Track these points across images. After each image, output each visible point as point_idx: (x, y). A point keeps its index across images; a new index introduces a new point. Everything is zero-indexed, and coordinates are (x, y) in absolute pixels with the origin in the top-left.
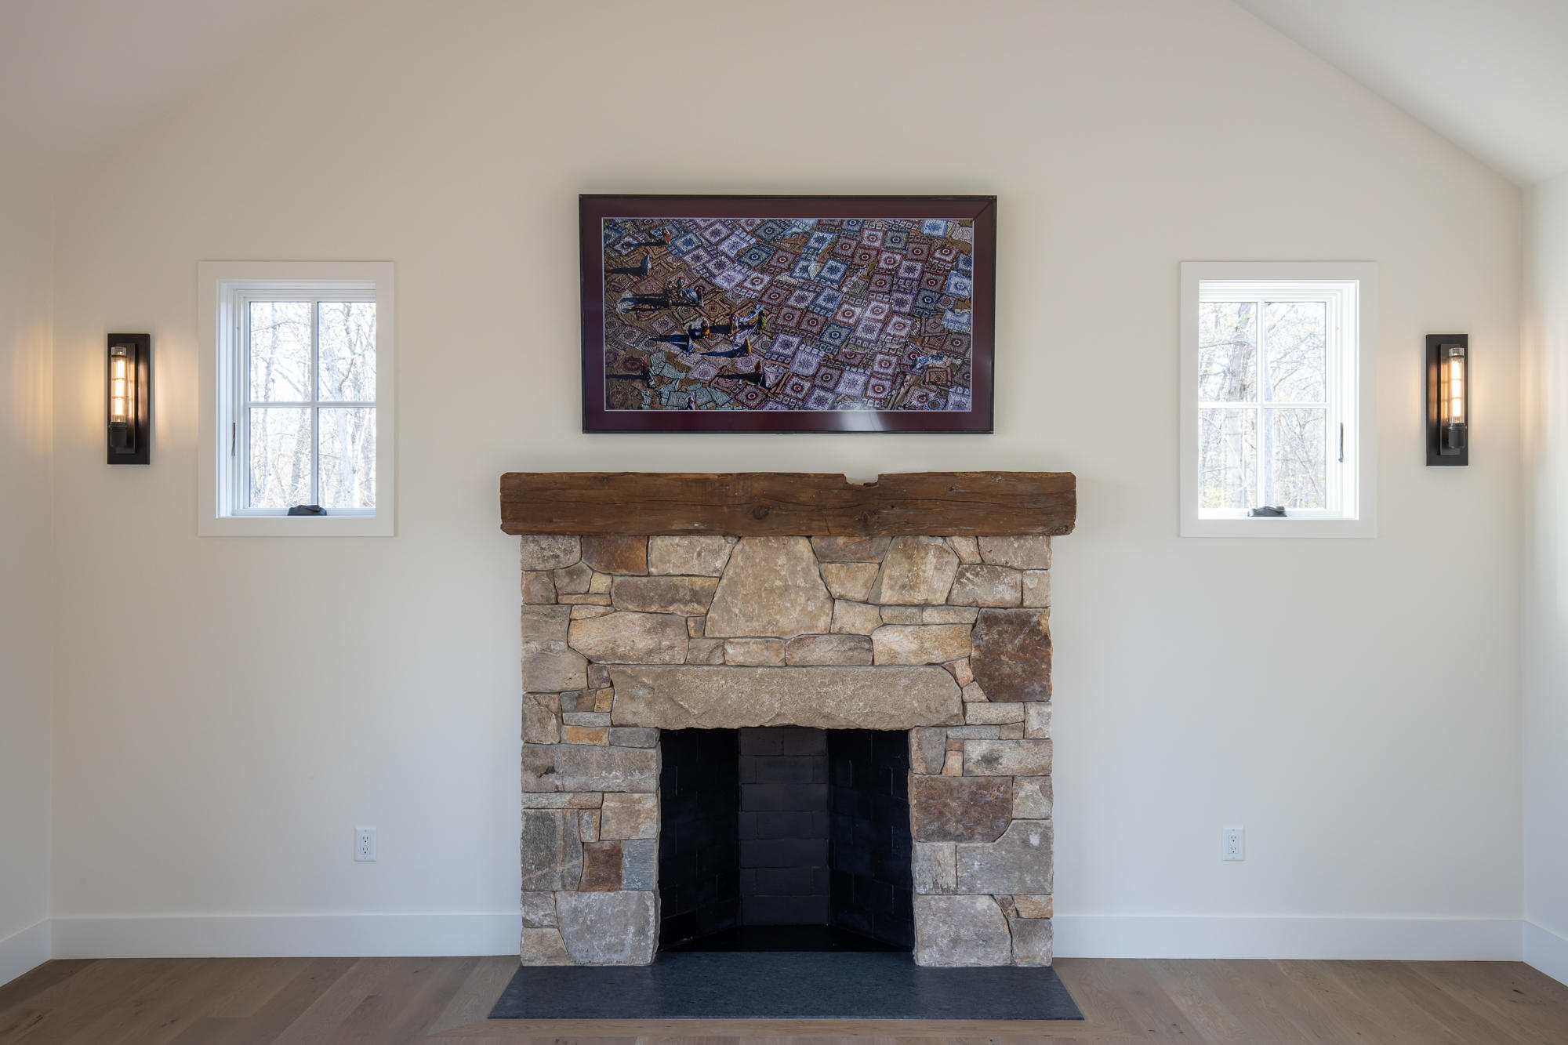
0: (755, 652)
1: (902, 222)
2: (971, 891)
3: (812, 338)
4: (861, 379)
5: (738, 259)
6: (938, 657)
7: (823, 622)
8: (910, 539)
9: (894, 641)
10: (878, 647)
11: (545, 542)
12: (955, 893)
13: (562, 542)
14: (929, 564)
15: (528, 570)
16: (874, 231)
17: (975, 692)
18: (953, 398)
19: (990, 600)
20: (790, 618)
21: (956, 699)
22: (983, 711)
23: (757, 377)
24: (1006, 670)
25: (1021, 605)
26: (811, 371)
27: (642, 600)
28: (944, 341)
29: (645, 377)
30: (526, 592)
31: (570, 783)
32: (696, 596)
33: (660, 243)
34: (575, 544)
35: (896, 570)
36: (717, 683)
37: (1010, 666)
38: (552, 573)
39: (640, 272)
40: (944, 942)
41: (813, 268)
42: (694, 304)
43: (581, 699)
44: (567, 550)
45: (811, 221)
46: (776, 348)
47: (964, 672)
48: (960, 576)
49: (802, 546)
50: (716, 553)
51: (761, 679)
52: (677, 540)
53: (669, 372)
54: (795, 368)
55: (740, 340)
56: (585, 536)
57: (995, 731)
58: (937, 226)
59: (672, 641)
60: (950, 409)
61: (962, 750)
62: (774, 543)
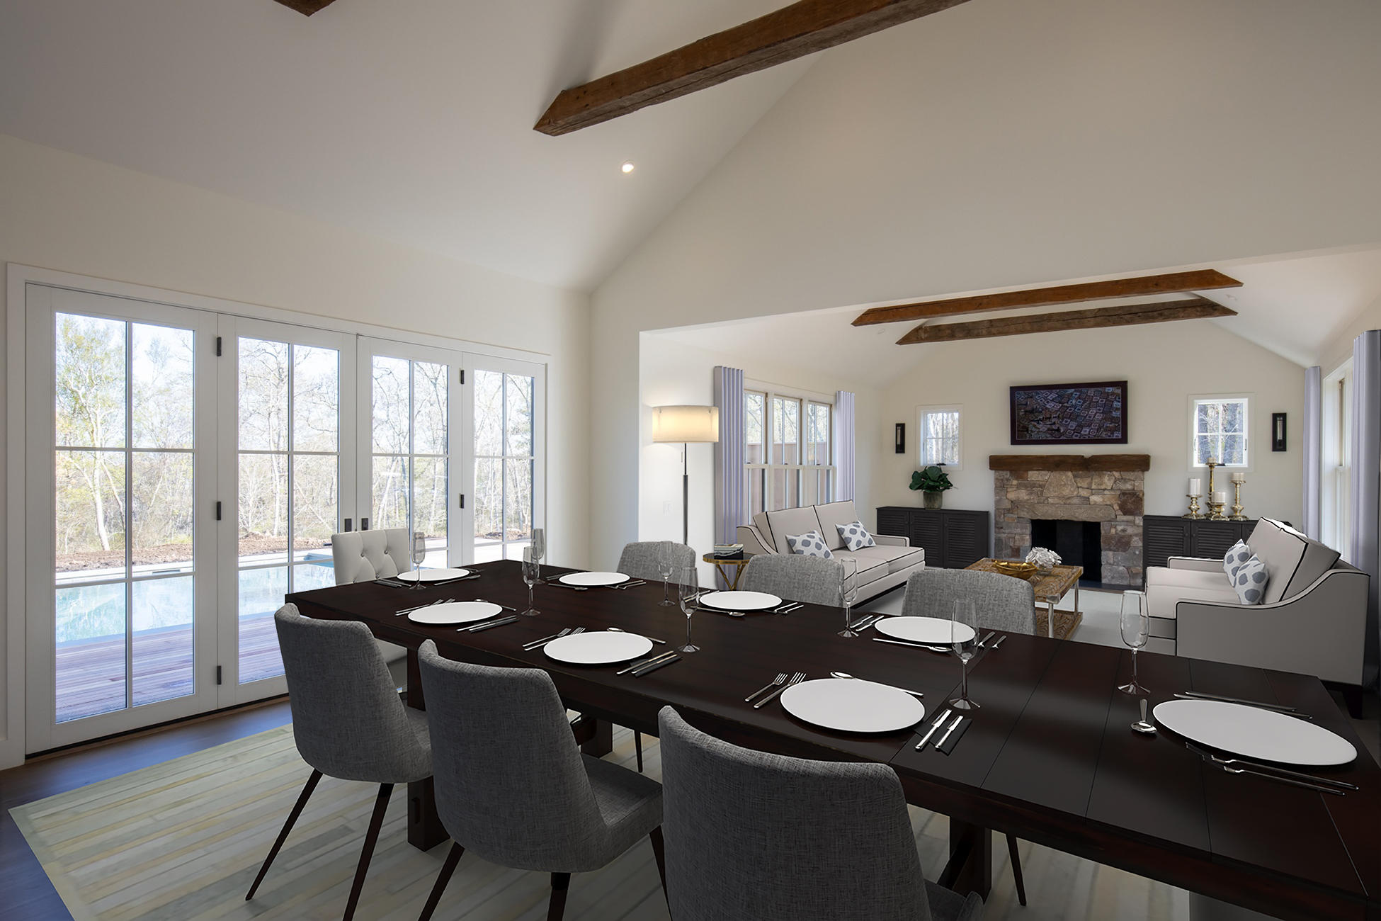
0: (1056, 500)
1: (1099, 389)
2: (1118, 565)
3: (1075, 420)
4: (1088, 430)
5: (1053, 400)
6: (1108, 503)
7: (1075, 493)
8: (1101, 472)
9: (1096, 499)
10: (1091, 500)
11: (1001, 472)
12: (1113, 565)
13: (1005, 473)
14: (1106, 479)
15: (996, 479)
16: (1091, 392)
17: (1120, 513)
18: (1115, 435)
19: (1124, 488)
20: (1066, 492)
21: (1114, 514)
22: (1121, 517)
23: (1058, 430)
24: (1129, 507)
25: (1134, 489)
26: (1073, 428)
27: (1026, 487)
28: (1112, 420)
29: (1027, 431)
30: (996, 484)
31: (1007, 531)
32: (1040, 486)
33: (1031, 397)
34: (1008, 473)
35: (1096, 480)
36: (1046, 508)
37: (1129, 506)
38: (1002, 480)
39: (1026, 404)
40: (1110, 577)
41: (1074, 402)
42: (1041, 412)
43: (1009, 511)
44: (1007, 474)
45: (1073, 390)
46: (1064, 422)
47: (1116, 507)
48: (1115, 482)
49: (1070, 474)
50: (1046, 475)
51: (1057, 507)
52: (1035, 472)
53: (1034, 429)
54: (1069, 427)
55: (1053, 421)
56: (1011, 471)
57: (1126, 523)
58: (1110, 390)
59: (1034, 498)
60: (1114, 437)
61: (1115, 527)
62: (1062, 473)
